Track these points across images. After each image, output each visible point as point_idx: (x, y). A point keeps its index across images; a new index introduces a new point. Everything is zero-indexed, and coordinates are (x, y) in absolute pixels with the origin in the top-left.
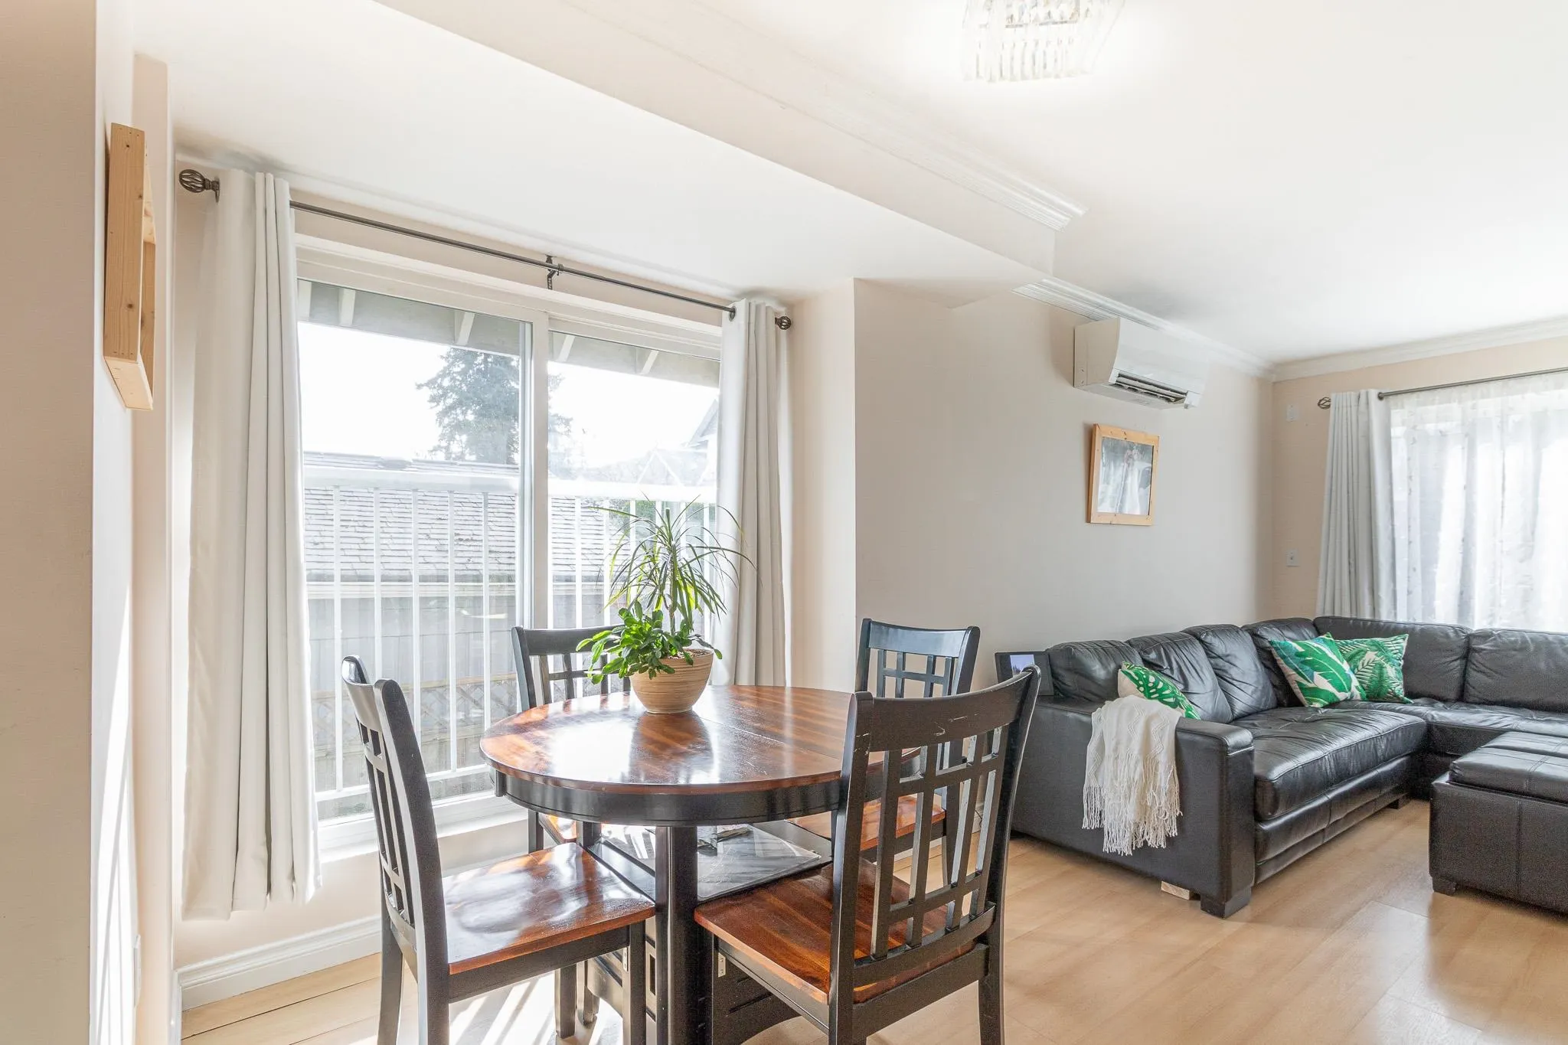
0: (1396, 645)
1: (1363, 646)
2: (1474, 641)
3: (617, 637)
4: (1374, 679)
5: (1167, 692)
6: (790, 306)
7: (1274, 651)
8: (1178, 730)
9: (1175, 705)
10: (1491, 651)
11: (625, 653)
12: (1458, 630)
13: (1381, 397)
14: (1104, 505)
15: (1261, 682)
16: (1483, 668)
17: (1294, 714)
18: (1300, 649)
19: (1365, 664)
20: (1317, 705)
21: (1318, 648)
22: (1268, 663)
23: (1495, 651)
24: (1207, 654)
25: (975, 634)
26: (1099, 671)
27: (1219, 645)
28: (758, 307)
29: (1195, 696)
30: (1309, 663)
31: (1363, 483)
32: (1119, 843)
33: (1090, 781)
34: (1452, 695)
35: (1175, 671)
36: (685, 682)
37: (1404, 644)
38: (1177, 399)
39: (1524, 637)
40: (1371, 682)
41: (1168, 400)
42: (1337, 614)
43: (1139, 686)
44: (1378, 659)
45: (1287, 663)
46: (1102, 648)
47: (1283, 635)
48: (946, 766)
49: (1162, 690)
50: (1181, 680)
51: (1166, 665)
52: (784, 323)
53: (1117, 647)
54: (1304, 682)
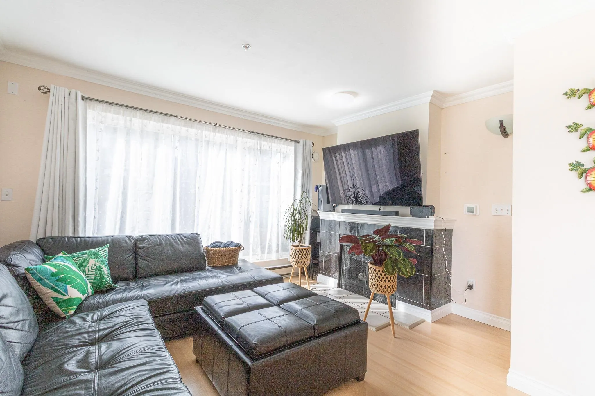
0: (104, 251)
1: (86, 256)
2: (138, 243)
4: (97, 278)
10: (147, 248)
12: (130, 238)
13: (83, 99)
16: (146, 258)
18: (54, 270)
19: (90, 269)
21: (64, 265)
23: (149, 248)
30: (62, 280)
34: (131, 276)
37: (107, 249)
40: (95, 280)
44: (97, 263)
45: (44, 285)
54: (60, 296)
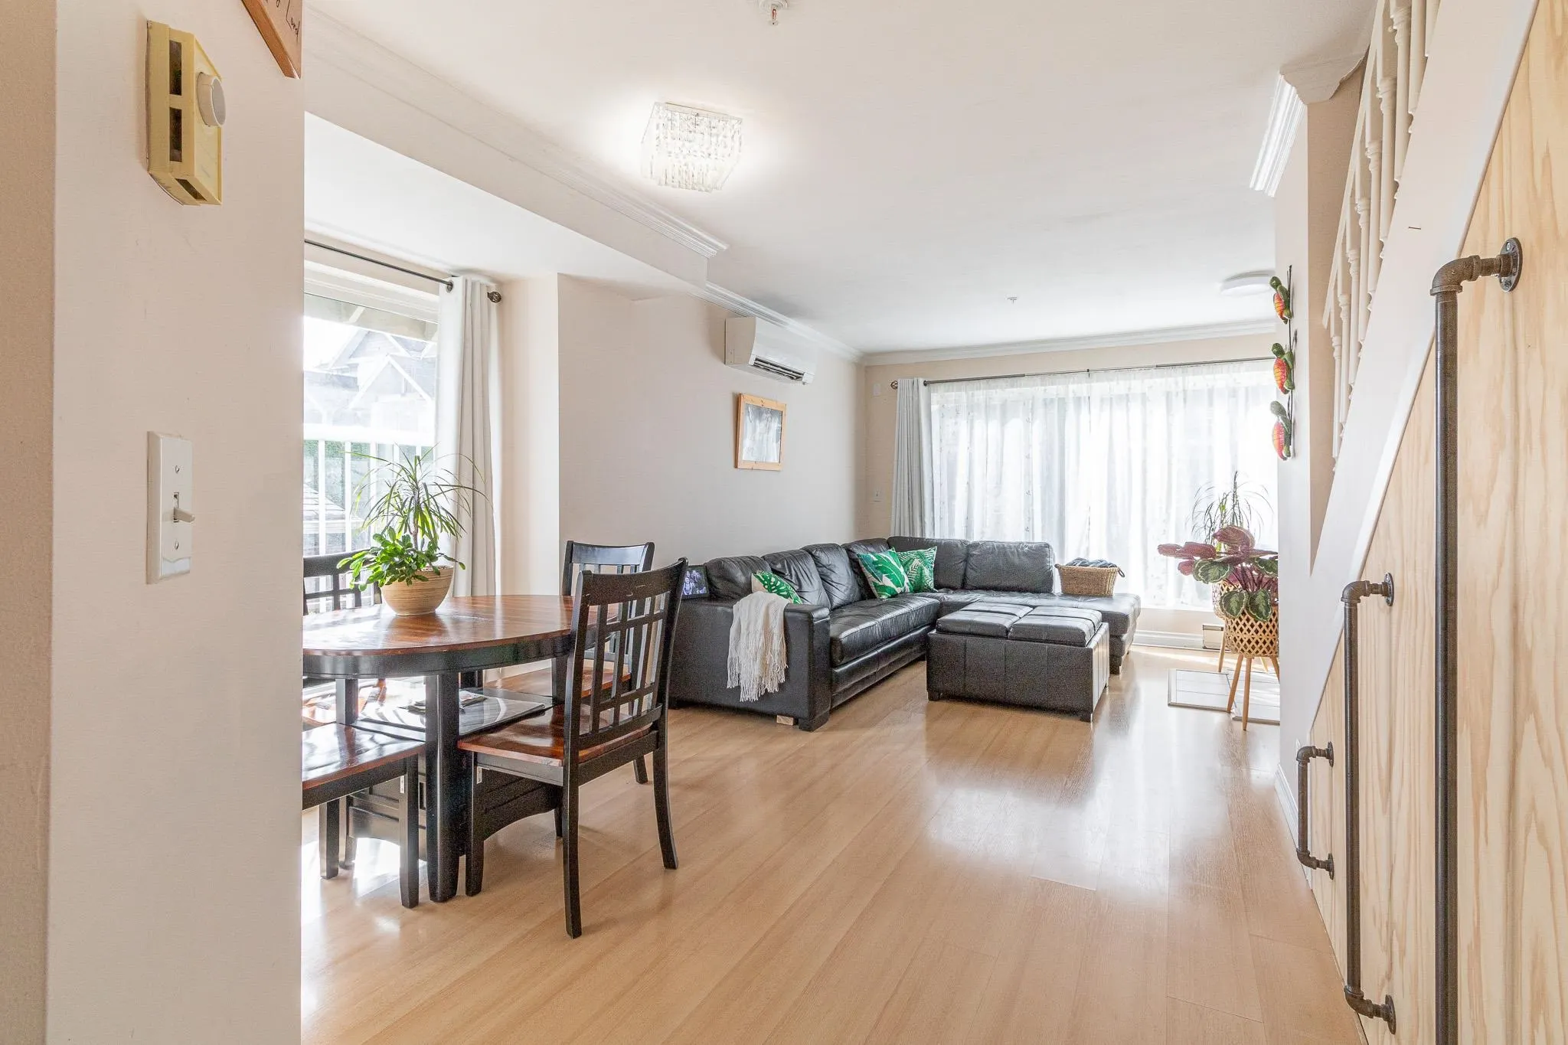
0: (931, 554)
1: (912, 556)
2: (971, 549)
3: (374, 556)
4: (917, 577)
5: (783, 588)
6: (500, 283)
7: (860, 561)
8: (786, 610)
9: (786, 597)
10: (978, 555)
11: (383, 568)
12: (963, 542)
13: (925, 385)
14: (745, 455)
15: (851, 583)
16: (974, 566)
17: (870, 603)
18: (875, 559)
19: (913, 568)
20: (884, 597)
21: (885, 558)
22: (856, 570)
23: (980, 555)
24: (816, 564)
25: (651, 547)
26: (741, 578)
27: (825, 558)
28: (473, 284)
29: (806, 594)
30: (881, 568)
31: (916, 440)
32: (749, 694)
33: (732, 653)
34: (958, 584)
35: (794, 576)
36: (433, 589)
37: (935, 553)
38: (798, 378)
39: (993, 545)
40: (915, 579)
41: (792, 378)
42: (902, 535)
43: (765, 585)
44: (920, 564)
45: (868, 570)
46: (744, 562)
47: (867, 550)
48: (633, 615)
49: (780, 586)
50: (797, 583)
51: (787, 573)
52: (495, 297)
53: (754, 561)
54: (877, 582)
